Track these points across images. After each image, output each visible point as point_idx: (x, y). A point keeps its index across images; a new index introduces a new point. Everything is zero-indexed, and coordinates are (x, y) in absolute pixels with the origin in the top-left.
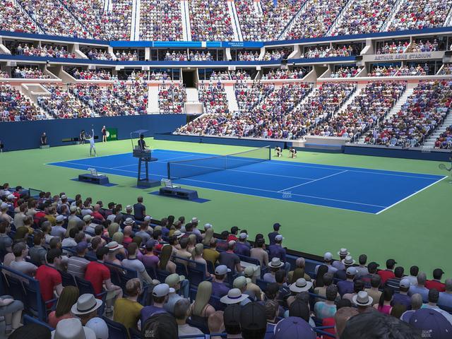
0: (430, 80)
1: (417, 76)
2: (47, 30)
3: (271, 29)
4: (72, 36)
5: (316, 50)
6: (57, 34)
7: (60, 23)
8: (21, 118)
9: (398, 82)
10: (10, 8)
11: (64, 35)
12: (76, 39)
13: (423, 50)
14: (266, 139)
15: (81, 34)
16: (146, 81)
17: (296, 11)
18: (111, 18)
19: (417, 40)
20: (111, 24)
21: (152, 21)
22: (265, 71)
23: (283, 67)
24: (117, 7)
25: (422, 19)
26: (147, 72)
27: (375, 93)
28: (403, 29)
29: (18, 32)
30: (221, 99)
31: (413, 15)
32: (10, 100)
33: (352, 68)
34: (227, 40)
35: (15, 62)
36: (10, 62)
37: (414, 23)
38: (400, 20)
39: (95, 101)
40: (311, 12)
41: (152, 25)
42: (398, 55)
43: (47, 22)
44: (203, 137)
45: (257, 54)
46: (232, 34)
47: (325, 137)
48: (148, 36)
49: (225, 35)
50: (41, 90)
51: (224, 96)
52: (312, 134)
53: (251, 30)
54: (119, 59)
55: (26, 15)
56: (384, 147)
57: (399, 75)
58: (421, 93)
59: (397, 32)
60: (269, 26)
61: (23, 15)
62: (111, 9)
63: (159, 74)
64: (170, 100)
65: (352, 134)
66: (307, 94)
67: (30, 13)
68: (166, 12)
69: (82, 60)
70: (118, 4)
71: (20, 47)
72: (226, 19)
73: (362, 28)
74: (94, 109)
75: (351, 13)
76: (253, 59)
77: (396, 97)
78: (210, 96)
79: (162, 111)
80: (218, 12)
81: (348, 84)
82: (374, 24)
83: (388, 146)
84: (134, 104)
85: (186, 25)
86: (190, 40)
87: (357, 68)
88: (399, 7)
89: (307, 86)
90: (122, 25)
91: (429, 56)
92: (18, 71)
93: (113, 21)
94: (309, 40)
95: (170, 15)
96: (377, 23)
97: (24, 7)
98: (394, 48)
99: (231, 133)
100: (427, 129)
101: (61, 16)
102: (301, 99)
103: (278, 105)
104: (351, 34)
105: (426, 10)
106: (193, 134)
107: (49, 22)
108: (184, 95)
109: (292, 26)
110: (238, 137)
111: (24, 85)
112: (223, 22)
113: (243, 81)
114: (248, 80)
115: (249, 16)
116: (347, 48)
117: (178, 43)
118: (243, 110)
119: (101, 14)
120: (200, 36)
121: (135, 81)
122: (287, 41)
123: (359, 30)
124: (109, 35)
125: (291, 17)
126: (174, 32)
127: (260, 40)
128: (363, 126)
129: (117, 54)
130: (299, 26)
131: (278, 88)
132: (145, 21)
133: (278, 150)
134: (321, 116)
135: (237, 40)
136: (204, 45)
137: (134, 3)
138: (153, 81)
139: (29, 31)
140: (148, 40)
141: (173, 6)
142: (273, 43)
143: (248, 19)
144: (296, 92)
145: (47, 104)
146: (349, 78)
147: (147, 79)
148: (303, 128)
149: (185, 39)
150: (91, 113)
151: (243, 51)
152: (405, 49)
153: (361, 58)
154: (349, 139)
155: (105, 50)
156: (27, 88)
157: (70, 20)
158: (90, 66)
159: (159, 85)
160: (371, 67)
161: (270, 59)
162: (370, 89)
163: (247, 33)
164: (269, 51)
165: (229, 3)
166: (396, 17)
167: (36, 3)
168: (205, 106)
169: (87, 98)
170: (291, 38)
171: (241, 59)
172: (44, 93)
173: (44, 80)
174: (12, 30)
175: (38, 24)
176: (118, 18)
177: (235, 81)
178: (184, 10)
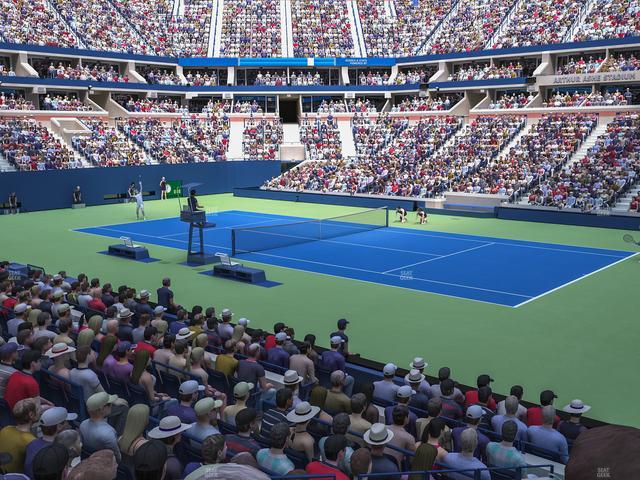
0: (632, 113)
1: (614, 107)
2: (90, 43)
3: (408, 40)
4: (125, 51)
5: (471, 69)
6: (105, 48)
7: (110, 33)
8: (46, 166)
9: (586, 114)
10: (40, 13)
11: (114, 50)
12: (130, 55)
13: (624, 69)
14: (389, 197)
15: (138, 49)
16: (227, 114)
17: (444, 13)
18: (182, 25)
19: (616, 54)
20: (181, 35)
21: (239, 30)
22: (397, 100)
23: (422, 93)
24: (191, 11)
25: (624, 23)
26: (230, 101)
27: (552, 131)
28: (596, 37)
29: (50, 47)
30: (332, 140)
31: (611, 18)
32: (33, 140)
33: (521, 95)
34: (343, 56)
35: (44, 88)
36: (37, 88)
37: (612, 29)
38: (592, 25)
39: (152, 142)
40: (465, 15)
41: (238, 35)
42: (587, 75)
43: (90, 32)
44: (301, 193)
45: (386, 75)
46: (350, 47)
47: (472, 195)
48: (233, 50)
49: (342, 49)
50: (79, 127)
51: (336, 135)
52: (455, 190)
53: (379, 40)
54: (191, 83)
55: (63, 22)
56: (555, 209)
57: (588, 105)
58: (618, 131)
59: (588, 42)
60: (405, 35)
61: (58, 22)
62: (182, 12)
63: (246, 104)
64: (260, 141)
65: (511, 190)
66: (454, 132)
67: (68, 20)
68: (259, 17)
69: (139, 85)
70: (192, 6)
71: (52, 67)
72: (343, 25)
73: (537, 37)
74: (151, 153)
75: (521, 16)
76: (380, 83)
77: (580, 137)
78: (316, 135)
79: (247, 156)
80: (333, 16)
81: (513, 117)
82: (554, 31)
83: (560, 208)
84: (209, 147)
85: (287, 34)
86: (291, 55)
87: (527, 95)
88: (591, 6)
89: (454, 121)
90: (196, 35)
91: (633, 76)
92: (48, 100)
93: (184, 30)
94: (460, 54)
95: (264, 20)
96: (559, 30)
97: (60, 11)
98: (582, 66)
99: (341, 188)
100: (621, 183)
101: (111, 23)
102: (445, 139)
103: (412, 148)
104: (520, 45)
105: (630, 10)
106: (288, 190)
107: (94, 31)
108: (280, 134)
109: (437, 35)
110: (349, 194)
111: (55, 120)
112: (339, 30)
113: (364, 114)
114: (373, 112)
115: (377, 21)
116: (515, 65)
117: (275, 61)
118: (362, 155)
119: (168, 20)
120: (306, 50)
121: (211, 115)
122: (429, 56)
123: (532, 39)
124: (178, 49)
125: (437, 22)
126: (269, 45)
127: (391, 56)
128: (529, 179)
129: (189, 76)
130: (447, 35)
131: (413, 124)
132: (229, 29)
133: (401, 212)
134: (471, 165)
135: (358, 55)
136: (311, 62)
137: (215, 5)
138: (237, 114)
139: (65, 45)
140: (232, 56)
141: (270, 8)
142: (409, 59)
143: (374, 26)
144: (439, 129)
145: (84, 146)
146: (515, 109)
147: (228, 111)
148: (442, 182)
149: (284, 55)
150: (145, 158)
151: (366, 71)
152: (598, 66)
153: (533, 81)
154: (507, 197)
155: (171, 70)
156: (58, 124)
157: (123, 29)
158: (150, 93)
159: (244, 119)
160: (548, 94)
161: (404, 82)
162: (544, 125)
163: (373, 45)
164: (404, 70)
165: (349, 4)
166: (587, 21)
167: (77, 5)
168: (309, 149)
169: (142, 138)
170: (434, 52)
171: (363, 83)
172: (81, 132)
173: (84, 112)
174: (41, 43)
175: (78, 35)
176: (192, 26)
177: (352, 114)
178: (285, 13)
